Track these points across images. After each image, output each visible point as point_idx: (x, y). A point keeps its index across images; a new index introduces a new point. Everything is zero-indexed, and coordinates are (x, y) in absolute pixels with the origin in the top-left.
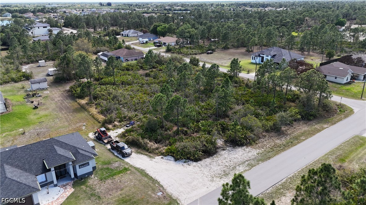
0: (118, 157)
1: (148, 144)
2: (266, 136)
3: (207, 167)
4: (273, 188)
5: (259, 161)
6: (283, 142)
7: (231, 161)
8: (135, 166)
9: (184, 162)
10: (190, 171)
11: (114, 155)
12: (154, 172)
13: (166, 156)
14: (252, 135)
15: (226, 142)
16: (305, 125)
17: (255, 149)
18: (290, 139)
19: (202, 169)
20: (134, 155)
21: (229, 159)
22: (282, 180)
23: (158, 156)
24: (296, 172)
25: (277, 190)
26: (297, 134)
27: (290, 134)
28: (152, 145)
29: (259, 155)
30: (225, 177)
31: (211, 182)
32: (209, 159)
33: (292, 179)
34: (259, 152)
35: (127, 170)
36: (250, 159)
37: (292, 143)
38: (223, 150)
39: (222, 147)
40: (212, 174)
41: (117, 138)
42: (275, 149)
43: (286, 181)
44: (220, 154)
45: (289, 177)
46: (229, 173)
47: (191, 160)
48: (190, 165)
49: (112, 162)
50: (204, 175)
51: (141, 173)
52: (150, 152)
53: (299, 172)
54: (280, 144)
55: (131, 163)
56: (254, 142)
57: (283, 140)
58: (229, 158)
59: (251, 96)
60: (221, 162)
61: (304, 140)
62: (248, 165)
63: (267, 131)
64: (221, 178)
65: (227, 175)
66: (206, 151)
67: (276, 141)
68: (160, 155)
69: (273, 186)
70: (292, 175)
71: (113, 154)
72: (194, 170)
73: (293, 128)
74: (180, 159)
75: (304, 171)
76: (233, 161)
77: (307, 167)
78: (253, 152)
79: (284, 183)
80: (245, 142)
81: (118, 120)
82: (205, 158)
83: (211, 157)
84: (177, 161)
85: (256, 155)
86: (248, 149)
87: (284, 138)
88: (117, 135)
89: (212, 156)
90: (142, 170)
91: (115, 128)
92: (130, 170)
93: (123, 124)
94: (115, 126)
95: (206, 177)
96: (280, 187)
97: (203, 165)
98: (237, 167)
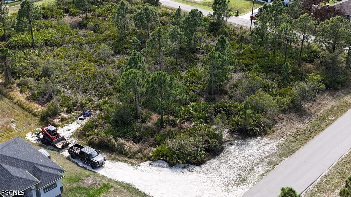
0: (86, 169)
1: (125, 145)
2: (283, 119)
3: (216, 172)
4: (306, 192)
5: (281, 156)
6: (307, 126)
7: (245, 160)
8: (115, 180)
9: (183, 168)
10: (194, 180)
11: (79, 166)
12: (146, 186)
13: (155, 161)
14: (266, 120)
15: (232, 132)
16: (331, 98)
17: (272, 139)
18: (315, 121)
19: (210, 175)
20: (107, 163)
21: (242, 158)
22: (316, 180)
23: (143, 162)
24: (331, 168)
25: (312, 194)
26: (323, 112)
27: (314, 114)
28: (131, 146)
29: (280, 147)
30: (243, 184)
31: (226, 192)
32: (215, 160)
33: (328, 177)
34: (278, 143)
35: (108, 188)
36: (270, 155)
37: (319, 126)
38: (231, 144)
39: (228, 141)
40: (225, 180)
41: (73, 138)
42: (298, 137)
43: (321, 181)
44: (227, 151)
45: (323, 175)
46: (247, 178)
47: (191, 164)
48: (192, 171)
49: (82, 178)
50: (215, 184)
51: (128, 189)
52: (130, 158)
53: (334, 167)
54: (304, 129)
55: (109, 176)
56: (271, 130)
57: (306, 123)
58: (241, 156)
59: (252, 57)
60: (232, 163)
61: (334, 121)
62: (268, 164)
63: (284, 111)
64: (237, 186)
65: (245, 180)
66: (209, 150)
67: (299, 126)
68: (146, 161)
69: (307, 190)
70: (327, 172)
71: (77, 164)
72: (200, 178)
73: (316, 103)
74: (177, 164)
75: (341, 165)
76: (248, 160)
77: (343, 159)
78: (271, 144)
79: (319, 183)
80: (258, 132)
81: (65, 109)
82: (210, 159)
83: (217, 157)
84: (173, 167)
85: (276, 148)
86: (264, 140)
87: (307, 120)
88: (72, 134)
89: (218, 155)
90: (127, 184)
91: (65, 122)
92: (112, 187)
93: (73, 116)
94: (62, 120)
95: (218, 186)
96: (314, 189)
97: (209, 169)
98: (255, 168)
